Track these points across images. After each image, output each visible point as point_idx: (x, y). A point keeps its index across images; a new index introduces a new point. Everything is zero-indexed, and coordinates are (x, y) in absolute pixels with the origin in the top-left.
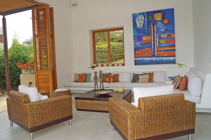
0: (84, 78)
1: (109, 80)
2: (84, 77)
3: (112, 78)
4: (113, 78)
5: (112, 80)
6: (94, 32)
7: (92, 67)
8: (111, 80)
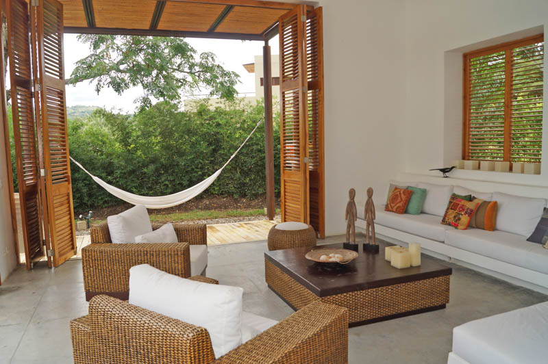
0: (400, 202)
1: (455, 217)
2: (401, 198)
3: (466, 213)
4: (471, 213)
5: (465, 219)
6: (469, 57)
7: (441, 170)
8: (459, 219)
